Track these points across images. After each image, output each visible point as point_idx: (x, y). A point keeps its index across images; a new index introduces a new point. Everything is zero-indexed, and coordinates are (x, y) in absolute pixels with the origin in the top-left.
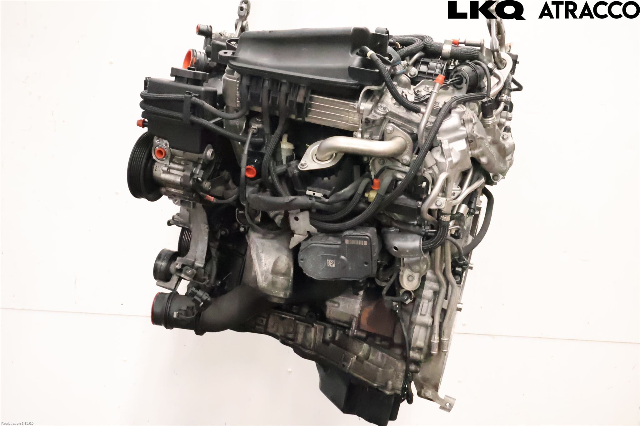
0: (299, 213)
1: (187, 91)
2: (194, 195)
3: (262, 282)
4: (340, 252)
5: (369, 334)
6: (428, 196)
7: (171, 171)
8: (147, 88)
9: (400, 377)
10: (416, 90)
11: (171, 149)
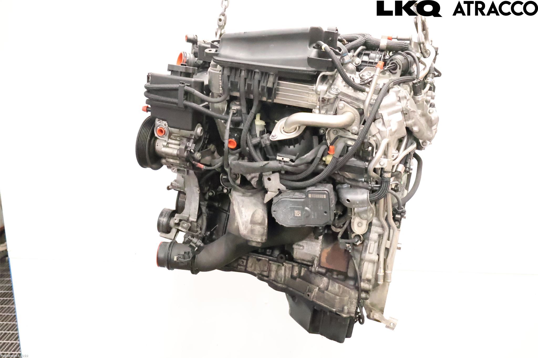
0: (271, 174)
1: (181, 82)
2: (188, 164)
3: (243, 230)
4: (304, 204)
5: (328, 270)
6: (373, 158)
7: (170, 145)
8: (149, 81)
9: (354, 303)
10: (361, 75)
11: (169, 128)
